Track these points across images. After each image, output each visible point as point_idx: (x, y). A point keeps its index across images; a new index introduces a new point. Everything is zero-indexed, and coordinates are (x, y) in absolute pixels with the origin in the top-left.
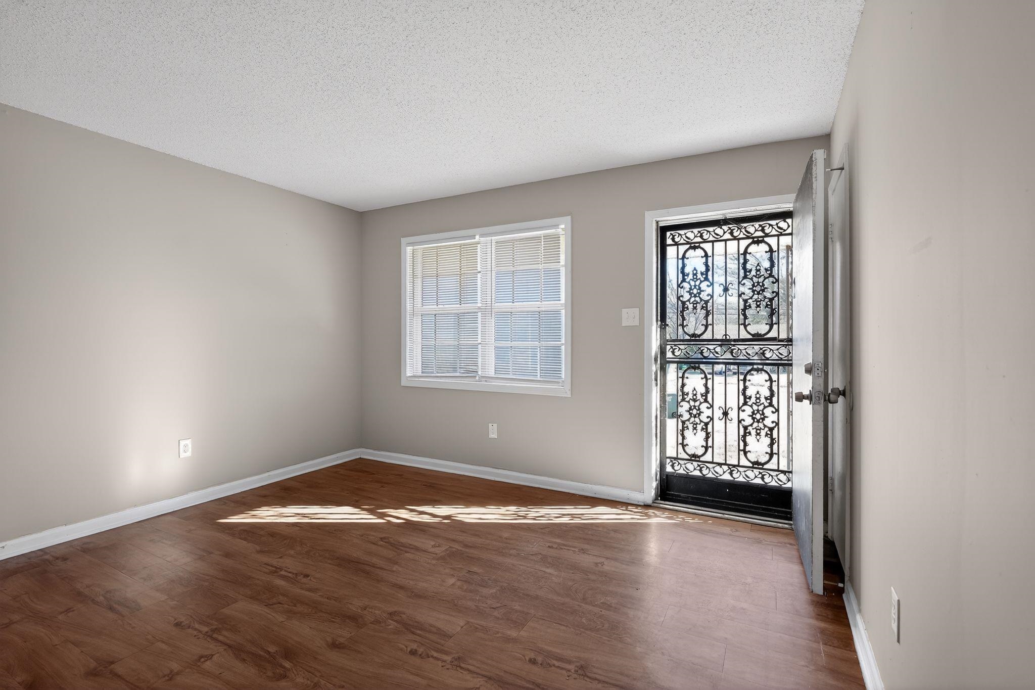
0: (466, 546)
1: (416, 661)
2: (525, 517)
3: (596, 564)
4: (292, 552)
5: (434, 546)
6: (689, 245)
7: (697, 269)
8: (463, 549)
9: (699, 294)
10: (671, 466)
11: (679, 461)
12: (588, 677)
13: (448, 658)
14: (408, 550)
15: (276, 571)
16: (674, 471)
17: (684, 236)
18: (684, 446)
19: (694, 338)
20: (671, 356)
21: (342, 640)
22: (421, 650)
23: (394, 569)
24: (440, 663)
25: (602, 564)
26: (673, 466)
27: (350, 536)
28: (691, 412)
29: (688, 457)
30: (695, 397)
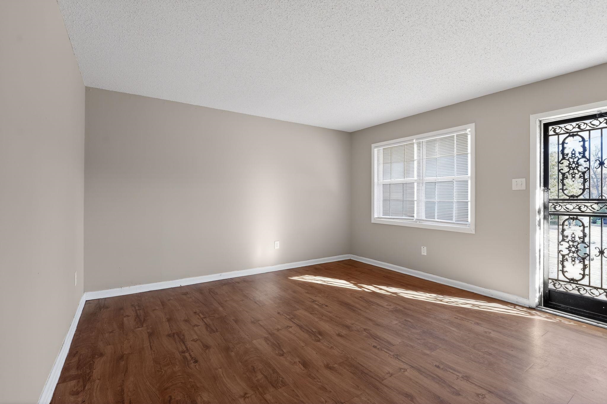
0: (405, 308)
1: (376, 351)
2: (441, 301)
3: (486, 332)
4: (320, 295)
5: (387, 305)
6: (568, 134)
7: (575, 150)
8: (403, 309)
9: (577, 167)
10: (553, 284)
11: (560, 282)
12: (469, 381)
13: (392, 354)
14: (374, 304)
15: (314, 301)
16: (555, 289)
17: (564, 129)
18: (563, 272)
19: (572, 198)
20: (553, 210)
21: (342, 334)
22: (378, 347)
23: (367, 311)
24: (388, 355)
25: (490, 333)
26: (554, 285)
27: (346, 293)
28: (570, 249)
29: (568, 280)
30: (573, 239)
